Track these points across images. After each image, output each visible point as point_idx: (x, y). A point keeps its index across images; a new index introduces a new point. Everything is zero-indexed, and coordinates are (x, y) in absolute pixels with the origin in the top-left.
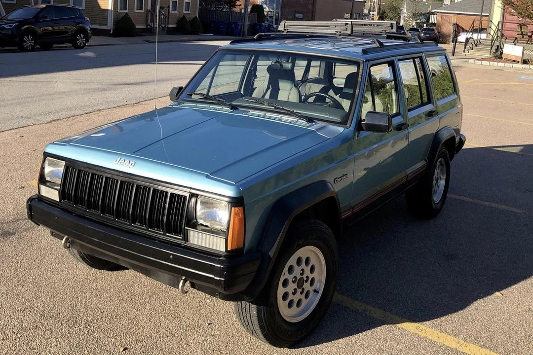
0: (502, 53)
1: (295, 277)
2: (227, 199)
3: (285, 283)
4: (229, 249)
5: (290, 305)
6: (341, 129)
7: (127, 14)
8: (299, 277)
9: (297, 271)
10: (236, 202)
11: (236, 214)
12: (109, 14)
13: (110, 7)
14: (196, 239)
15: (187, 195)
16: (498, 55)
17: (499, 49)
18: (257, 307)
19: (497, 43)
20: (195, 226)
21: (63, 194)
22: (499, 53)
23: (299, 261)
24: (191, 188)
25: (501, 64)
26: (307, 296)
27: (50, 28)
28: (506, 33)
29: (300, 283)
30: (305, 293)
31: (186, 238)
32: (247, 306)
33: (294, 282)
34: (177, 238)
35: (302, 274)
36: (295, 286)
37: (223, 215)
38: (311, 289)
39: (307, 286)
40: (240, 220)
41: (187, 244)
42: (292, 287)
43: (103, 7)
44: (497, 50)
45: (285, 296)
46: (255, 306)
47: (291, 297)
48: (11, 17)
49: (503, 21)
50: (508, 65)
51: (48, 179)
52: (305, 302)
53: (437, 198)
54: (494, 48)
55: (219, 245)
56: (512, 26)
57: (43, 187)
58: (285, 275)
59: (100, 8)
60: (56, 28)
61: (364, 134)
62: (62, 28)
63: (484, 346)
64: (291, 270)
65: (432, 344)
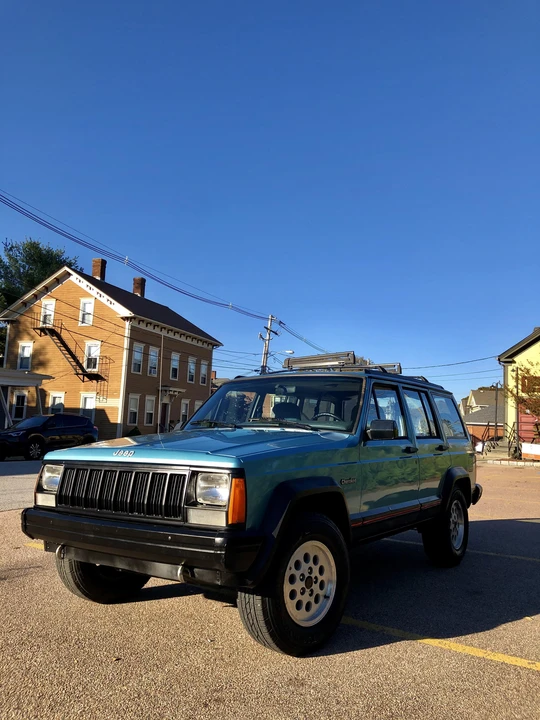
0: (520, 455)
1: (302, 575)
2: (228, 472)
3: (292, 580)
4: (230, 522)
5: (299, 606)
6: (346, 436)
7: (136, 427)
8: (307, 575)
9: (305, 567)
10: (236, 473)
11: (236, 486)
12: (119, 429)
13: (119, 420)
14: (196, 517)
15: (187, 473)
16: (517, 455)
17: (518, 449)
18: (262, 599)
19: (515, 445)
20: (195, 504)
21: (59, 498)
22: (517, 454)
23: (306, 558)
24: (191, 466)
25: (521, 464)
26: (317, 601)
27: (58, 437)
28: (523, 435)
29: (309, 582)
30: (314, 595)
31: (185, 519)
32: (251, 600)
33: (301, 580)
34: (176, 521)
35: (310, 573)
36: (303, 585)
37: (224, 492)
38: (321, 593)
39: (316, 587)
40: (241, 492)
41: (186, 524)
42: (299, 585)
43: (112, 421)
44: (515, 451)
45: (293, 595)
46: (260, 597)
47: (299, 597)
48: (19, 426)
49: (518, 422)
50: (528, 464)
51: (45, 487)
52: (315, 607)
53: (457, 544)
54: (512, 450)
55: (219, 520)
56: (528, 428)
57: (39, 496)
58: (290, 570)
59: (108, 421)
60: (63, 437)
61: (371, 444)
62: (70, 437)
63: (514, 655)
64: (297, 565)
65: (457, 654)
